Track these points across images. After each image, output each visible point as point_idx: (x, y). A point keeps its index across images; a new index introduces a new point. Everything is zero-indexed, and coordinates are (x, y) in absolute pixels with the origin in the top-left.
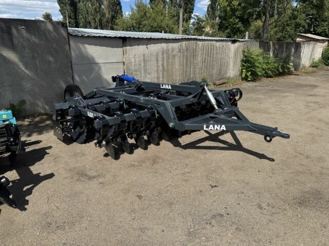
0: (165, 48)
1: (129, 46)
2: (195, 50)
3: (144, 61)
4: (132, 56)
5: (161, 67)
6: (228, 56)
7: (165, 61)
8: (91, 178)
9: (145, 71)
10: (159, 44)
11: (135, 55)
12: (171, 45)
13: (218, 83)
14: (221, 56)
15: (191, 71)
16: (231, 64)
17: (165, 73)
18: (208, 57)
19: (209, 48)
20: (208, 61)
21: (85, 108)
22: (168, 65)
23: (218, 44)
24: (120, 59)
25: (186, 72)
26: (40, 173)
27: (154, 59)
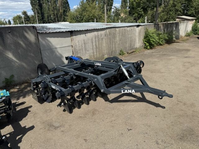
0: (97, 35)
1: (75, 36)
2: (115, 34)
3: (84, 43)
4: (76, 42)
5: (95, 46)
6: (135, 35)
7: (97, 42)
8: (56, 128)
9: (86, 49)
10: (93, 33)
11: (79, 41)
12: (100, 33)
13: (130, 52)
14: (131, 35)
15: (113, 47)
16: (137, 39)
17: (98, 50)
18: (123, 37)
19: (123, 32)
20: (123, 39)
21: (50, 82)
22: (99, 44)
23: (128, 29)
24: (70, 44)
25: (110, 47)
26: (26, 126)
27: (90, 42)
